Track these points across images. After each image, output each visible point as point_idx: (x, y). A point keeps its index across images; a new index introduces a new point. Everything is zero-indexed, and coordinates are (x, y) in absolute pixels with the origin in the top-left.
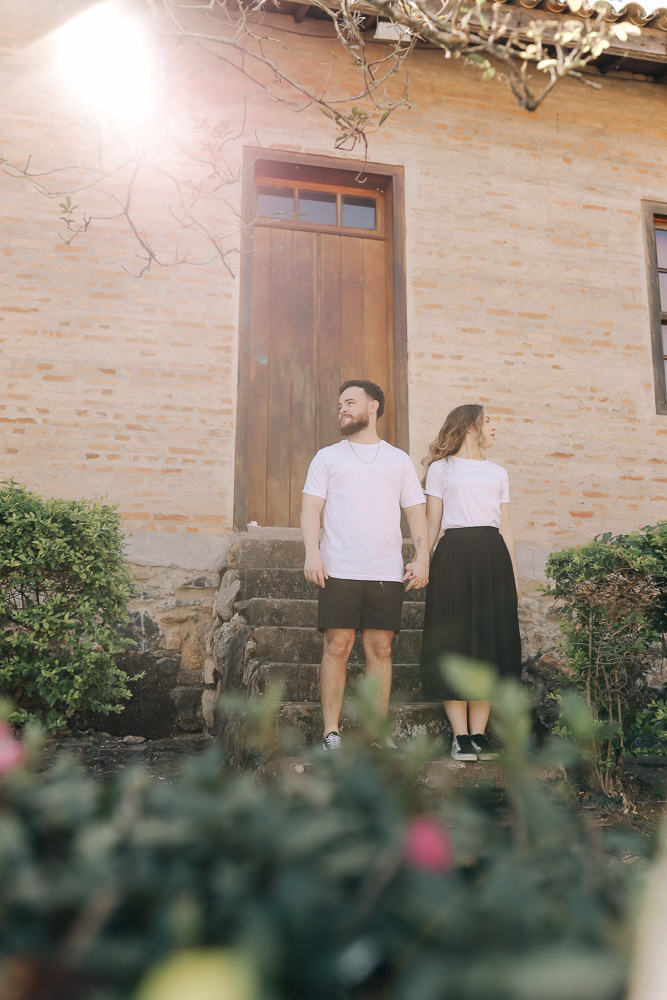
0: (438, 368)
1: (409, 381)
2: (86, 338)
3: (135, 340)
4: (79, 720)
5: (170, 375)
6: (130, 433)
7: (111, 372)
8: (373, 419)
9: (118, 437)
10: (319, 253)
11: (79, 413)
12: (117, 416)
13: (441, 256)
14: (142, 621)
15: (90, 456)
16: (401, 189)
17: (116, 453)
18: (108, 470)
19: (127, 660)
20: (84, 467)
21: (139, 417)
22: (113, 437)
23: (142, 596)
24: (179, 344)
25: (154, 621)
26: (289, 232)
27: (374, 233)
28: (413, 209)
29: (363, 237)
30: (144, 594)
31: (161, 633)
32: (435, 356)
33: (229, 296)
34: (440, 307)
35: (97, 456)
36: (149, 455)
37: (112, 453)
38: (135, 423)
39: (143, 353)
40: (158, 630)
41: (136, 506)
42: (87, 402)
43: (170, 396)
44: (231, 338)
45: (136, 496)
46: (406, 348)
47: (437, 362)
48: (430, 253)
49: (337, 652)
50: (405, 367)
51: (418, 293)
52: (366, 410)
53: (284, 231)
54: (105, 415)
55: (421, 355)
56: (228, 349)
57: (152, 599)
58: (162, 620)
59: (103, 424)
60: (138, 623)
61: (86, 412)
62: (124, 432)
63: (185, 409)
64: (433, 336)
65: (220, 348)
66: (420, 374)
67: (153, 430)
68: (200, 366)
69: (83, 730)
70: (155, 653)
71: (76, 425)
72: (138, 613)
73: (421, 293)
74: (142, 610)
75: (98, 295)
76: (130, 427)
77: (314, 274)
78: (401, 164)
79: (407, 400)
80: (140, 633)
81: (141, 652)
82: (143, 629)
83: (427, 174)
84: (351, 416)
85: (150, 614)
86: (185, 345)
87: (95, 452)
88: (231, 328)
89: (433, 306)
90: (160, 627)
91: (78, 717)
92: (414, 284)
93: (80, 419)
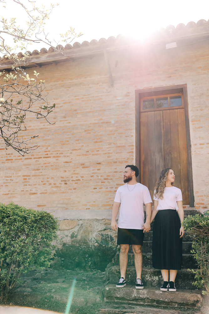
0: (202, 148)
1: (192, 154)
2: (93, 155)
3: (106, 153)
4: (92, 266)
5: (116, 162)
6: (105, 181)
7: (100, 163)
8: (134, 178)
9: (102, 182)
10: (163, 117)
11: (92, 176)
12: (101, 176)
13: (201, 110)
14: (109, 237)
15: (94, 189)
16: (186, 91)
17: (101, 187)
18: (99, 192)
19: (105, 248)
20: (93, 192)
21: (107, 176)
22: (100, 182)
23: (109, 229)
24: (118, 153)
25: (112, 237)
26: (153, 112)
27: (181, 107)
28: (191, 97)
29: (177, 109)
30: (110, 228)
31: (114, 240)
32: (201, 144)
33: (132, 136)
34: (202, 127)
35: (96, 188)
36: (110, 187)
37: (100, 187)
38: (106, 178)
39: (108, 157)
40: (113, 239)
41: (107, 202)
42: (93, 173)
43: (116, 169)
44: (133, 149)
45: (107, 199)
46: (190, 143)
47: (202, 146)
48: (197, 110)
49: (122, 252)
50: (190, 150)
51: (193, 124)
52: (131, 175)
53: (151, 112)
54: (98, 176)
55: (196, 145)
56: (132, 152)
57: (112, 230)
58: (114, 236)
59: (98, 179)
60: (108, 237)
61: (93, 176)
62: (104, 181)
63: (120, 172)
64: (200, 138)
65: (130, 152)
66: (195, 151)
67: (111, 179)
68: (124, 158)
69: (94, 269)
70: (113, 247)
71: (91, 180)
72: (108, 234)
73: (195, 124)
74: (109, 233)
75: (96, 142)
76: (105, 179)
77: (162, 124)
78: (186, 83)
79: (191, 160)
80: (109, 240)
81: (109, 246)
82: (110, 239)
83: (195, 84)
84: (126, 176)
85: (111, 235)
86: (120, 153)
87: (96, 187)
88: (133, 146)
89: (199, 128)
90: (114, 238)
91: (92, 265)
92: (192, 121)
93: (92, 178)
